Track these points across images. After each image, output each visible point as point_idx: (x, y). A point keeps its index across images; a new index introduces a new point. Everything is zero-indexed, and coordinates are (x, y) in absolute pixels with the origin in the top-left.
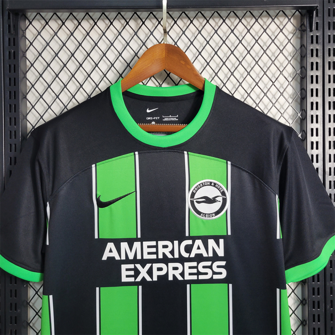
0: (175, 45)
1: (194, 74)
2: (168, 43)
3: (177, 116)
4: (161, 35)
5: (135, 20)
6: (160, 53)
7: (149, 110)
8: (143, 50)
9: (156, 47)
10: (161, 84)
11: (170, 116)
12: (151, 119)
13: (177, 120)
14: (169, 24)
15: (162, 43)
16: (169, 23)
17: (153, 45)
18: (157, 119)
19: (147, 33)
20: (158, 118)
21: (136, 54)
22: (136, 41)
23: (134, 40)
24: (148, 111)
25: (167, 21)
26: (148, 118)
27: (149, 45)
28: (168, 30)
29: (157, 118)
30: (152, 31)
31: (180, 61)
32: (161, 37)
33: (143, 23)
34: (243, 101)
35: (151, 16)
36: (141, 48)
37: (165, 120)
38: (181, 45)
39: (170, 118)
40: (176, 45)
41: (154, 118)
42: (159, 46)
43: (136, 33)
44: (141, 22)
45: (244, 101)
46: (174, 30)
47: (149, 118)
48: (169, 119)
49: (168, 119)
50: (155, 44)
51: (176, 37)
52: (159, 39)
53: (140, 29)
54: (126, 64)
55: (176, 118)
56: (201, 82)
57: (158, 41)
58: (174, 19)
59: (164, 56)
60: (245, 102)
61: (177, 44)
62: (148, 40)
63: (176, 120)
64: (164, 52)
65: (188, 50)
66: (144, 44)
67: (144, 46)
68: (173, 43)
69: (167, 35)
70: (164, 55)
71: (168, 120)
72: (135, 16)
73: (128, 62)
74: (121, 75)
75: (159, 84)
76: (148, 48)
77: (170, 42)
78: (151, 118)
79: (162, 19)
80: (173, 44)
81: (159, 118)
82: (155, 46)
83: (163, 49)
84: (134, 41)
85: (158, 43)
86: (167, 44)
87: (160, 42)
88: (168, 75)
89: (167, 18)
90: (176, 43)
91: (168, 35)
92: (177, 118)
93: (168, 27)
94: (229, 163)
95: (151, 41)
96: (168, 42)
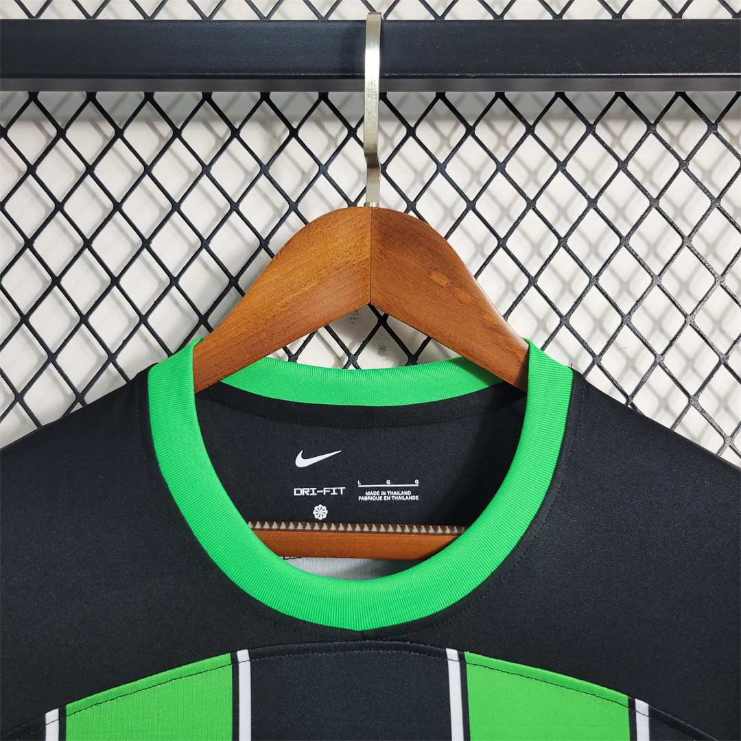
0: (407, 211)
1: (484, 324)
2: (382, 206)
3: (417, 482)
4: (356, 175)
5: (266, 124)
6: (352, 244)
7: (304, 457)
8: (289, 226)
9: (337, 221)
10: (353, 352)
11: (388, 484)
12: (313, 494)
13: (417, 498)
14: (388, 139)
15: (361, 204)
16: (386, 136)
17: (327, 211)
18: (334, 493)
19: (306, 169)
20: (338, 491)
21: (264, 244)
22: (265, 197)
23: (260, 190)
24: (301, 462)
25: (380, 129)
26: (298, 492)
27: (314, 209)
28: (382, 160)
29: (334, 489)
30: (323, 162)
31: (430, 273)
32: (357, 184)
33: (294, 133)
34: (669, 426)
35: (321, 111)
36: (283, 220)
37: (366, 499)
38: (432, 213)
39: (386, 489)
40: (411, 213)
41: (325, 491)
42: (348, 218)
43: (264, 170)
44: (285, 131)
45: (674, 426)
46: (404, 159)
47: (304, 491)
48: (383, 493)
49: (378, 493)
50: (336, 207)
51: (413, 184)
52: (352, 191)
53: (282, 155)
54: (226, 280)
55: (409, 493)
56: (515, 354)
57: (346, 198)
58: (404, 122)
59: (368, 256)
60: (678, 430)
61: (418, 207)
62: (310, 191)
63: (412, 498)
64: (368, 239)
65: (458, 229)
66: (293, 207)
67: (293, 214)
68: (398, 204)
69: (378, 176)
70: (367, 249)
71: (380, 498)
72: (264, 110)
73: (234, 273)
74: (203, 319)
75: (347, 351)
76: (310, 221)
77: (390, 200)
78: (313, 489)
79: (362, 120)
80: (402, 207)
81: (342, 489)
82: (331, 217)
83: (362, 228)
84: (259, 197)
85: (346, 205)
86: (378, 210)
87: (353, 200)
88: (383, 321)
89: (381, 117)
90: (411, 206)
91: (382, 178)
92: (414, 491)
93: (384, 148)
94: (642, 706)
95: (322, 197)
96: (385, 203)
